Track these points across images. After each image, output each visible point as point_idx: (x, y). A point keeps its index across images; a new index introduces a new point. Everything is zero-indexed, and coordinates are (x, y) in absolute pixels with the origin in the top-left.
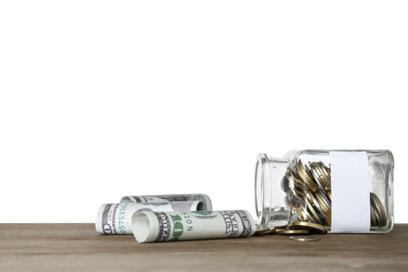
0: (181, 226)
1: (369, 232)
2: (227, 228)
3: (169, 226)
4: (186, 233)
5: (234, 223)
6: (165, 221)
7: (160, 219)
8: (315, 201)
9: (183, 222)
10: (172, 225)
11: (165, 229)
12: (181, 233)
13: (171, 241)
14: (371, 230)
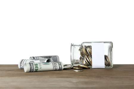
0: (38, 67)
1: (104, 68)
2: (53, 67)
3: (33, 67)
4: (39, 69)
5: (56, 66)
6: (32, 66)
7: (30, 65)
8: (87, 58)
9: (38, 66)
10: (34, 67)
11: (32, 68)
12: (38, 69)
13: (35, 72)
14: (105, 67)
